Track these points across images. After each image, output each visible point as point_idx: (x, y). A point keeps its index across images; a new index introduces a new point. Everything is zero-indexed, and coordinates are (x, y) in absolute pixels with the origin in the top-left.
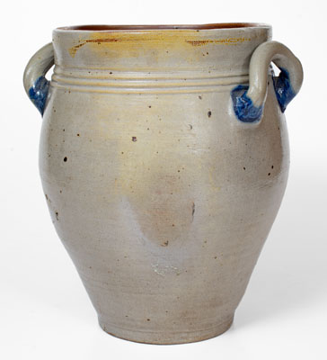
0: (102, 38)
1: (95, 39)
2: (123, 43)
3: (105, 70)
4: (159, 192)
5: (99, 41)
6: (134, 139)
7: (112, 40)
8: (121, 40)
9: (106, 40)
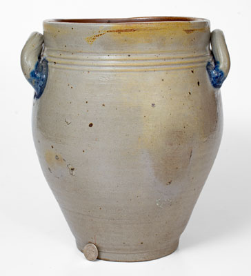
0: (122, 29)
1: (115, 29)
2: (140, 32)
3: (124, 53)
4: (171, 145)
5: (119, 31)
6: (153, 105)
7: (131, 30)
8: (139, 30)
9: (126, 31)
